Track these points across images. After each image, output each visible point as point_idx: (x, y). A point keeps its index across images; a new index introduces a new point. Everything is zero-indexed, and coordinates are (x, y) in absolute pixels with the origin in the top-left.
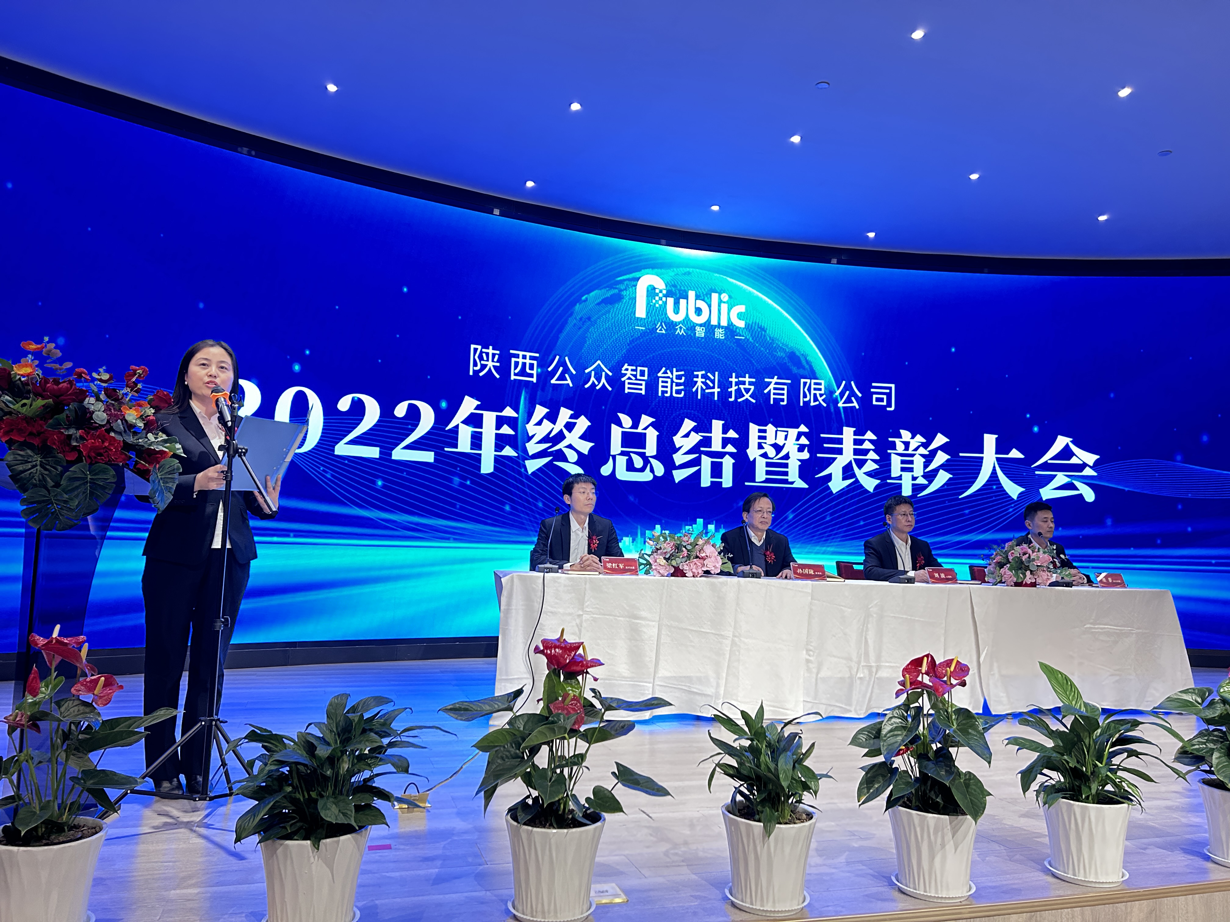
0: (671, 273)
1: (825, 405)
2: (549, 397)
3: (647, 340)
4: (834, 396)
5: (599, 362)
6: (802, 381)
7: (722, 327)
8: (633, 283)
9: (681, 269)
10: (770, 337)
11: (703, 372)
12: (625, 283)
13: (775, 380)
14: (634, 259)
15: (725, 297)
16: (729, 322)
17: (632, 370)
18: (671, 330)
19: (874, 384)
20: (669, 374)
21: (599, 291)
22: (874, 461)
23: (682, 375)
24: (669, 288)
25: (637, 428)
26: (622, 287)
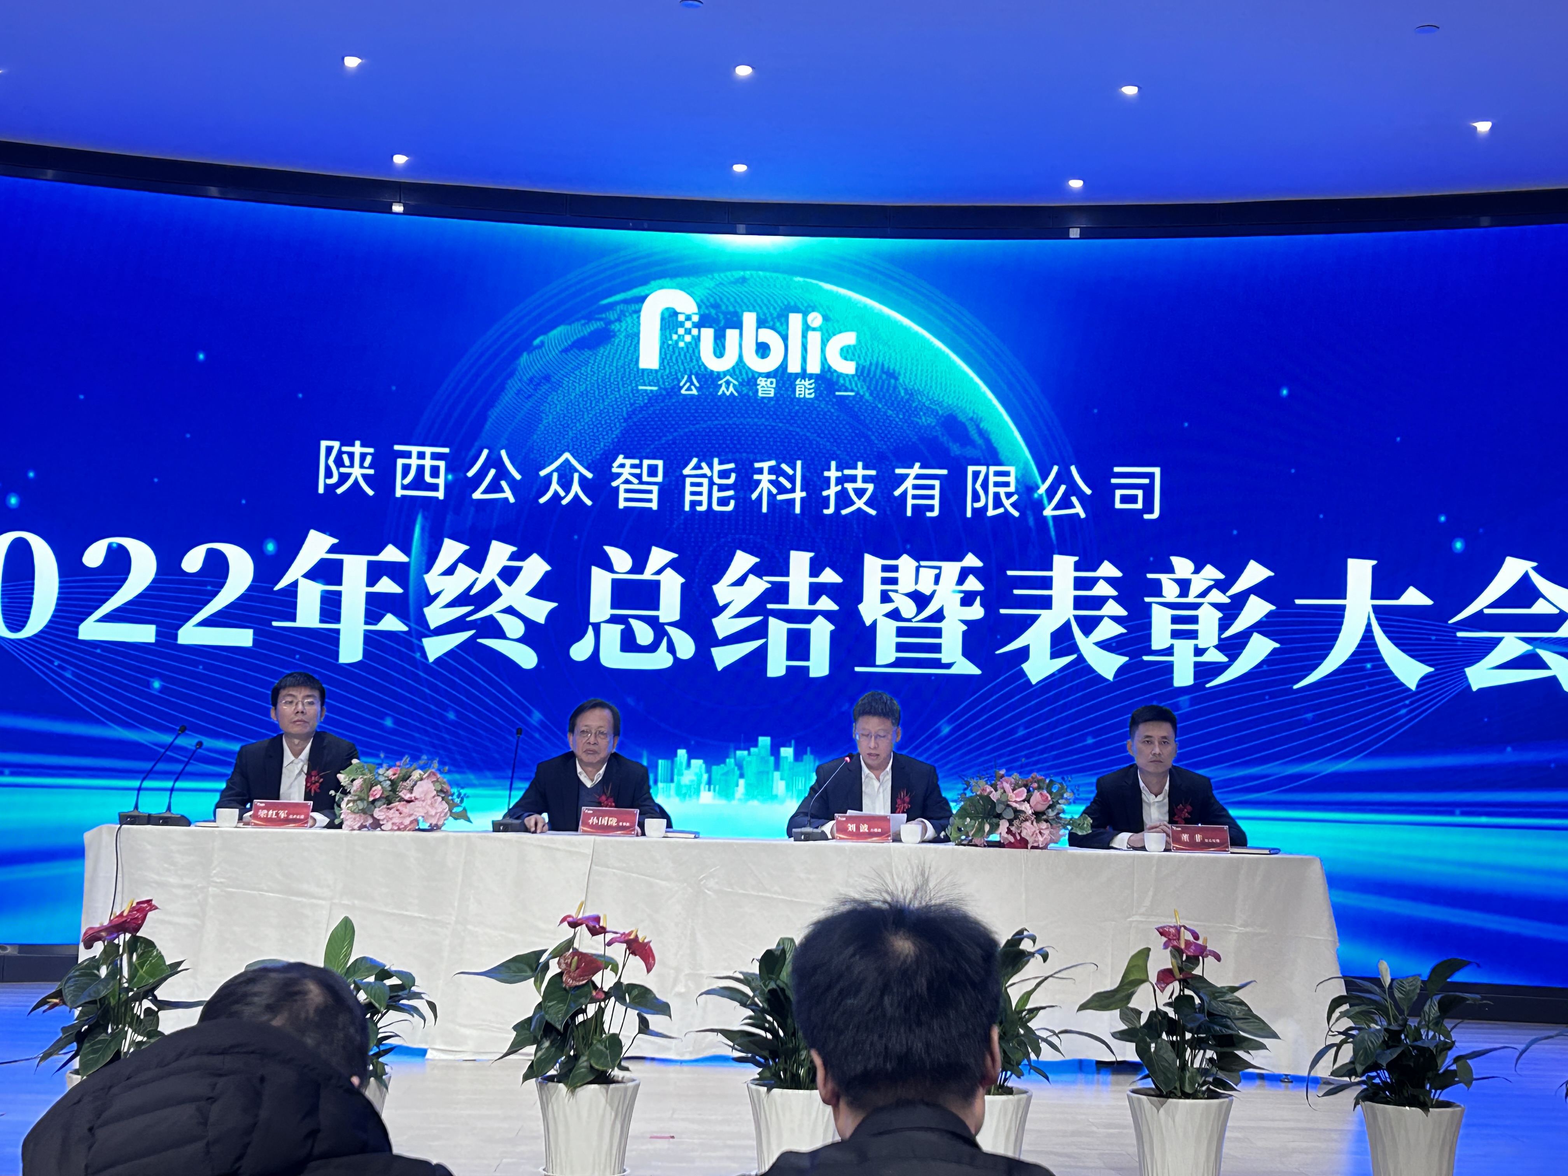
0: (707, 283)
1: (1016, 514)
2: (469, 523)
3: (662, 409)
4: (1036, 496)
5: (567, 455)
6: (971, 469)
7: (811, 377)
8: (633, 307)
9: (729, 274)
10: (906, 390)
11: (773, 463)
12: (618, 308)
13: (916, 469)
14: (635, 264)
15: (815, 319)
16: (823, 365)
17: (633, 466)
18: (709, 387)
19: (1117, 469)
20: (706, 470)
21: (569, 327)
22: (1116, 619)
23: (732, 470)
24: (704, 310)
25: (642, 572)
26: (612, 315)
